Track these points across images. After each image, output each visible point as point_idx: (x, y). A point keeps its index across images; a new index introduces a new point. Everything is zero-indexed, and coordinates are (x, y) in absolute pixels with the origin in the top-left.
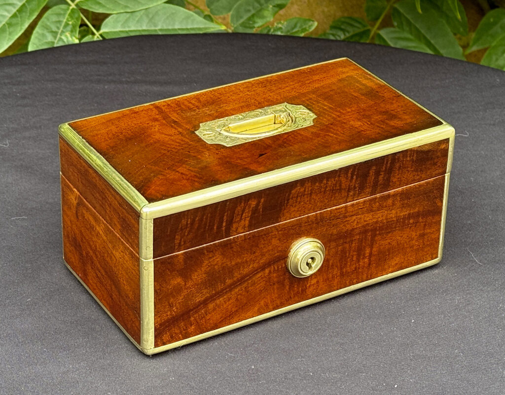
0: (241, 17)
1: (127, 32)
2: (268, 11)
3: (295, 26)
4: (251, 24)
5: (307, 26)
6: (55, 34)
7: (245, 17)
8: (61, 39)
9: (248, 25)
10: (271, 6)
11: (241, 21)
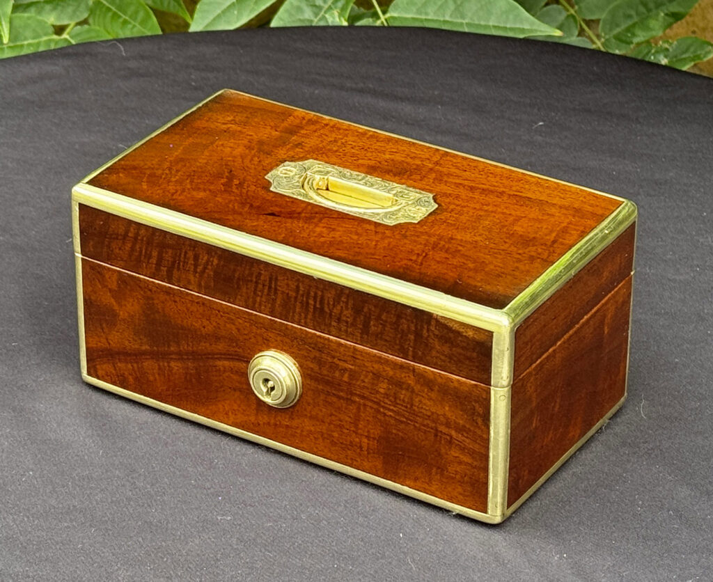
0: (618, 26)
1: (421, 20)
2: (657, 20)
3: (686, 51)
4: (629, 37)
5: (703, 52)
6: (317, 9)
7: (623, 27)
8: (324, 18)
9: (624, 38)
10: (662, 14)
11: (618, 30)
